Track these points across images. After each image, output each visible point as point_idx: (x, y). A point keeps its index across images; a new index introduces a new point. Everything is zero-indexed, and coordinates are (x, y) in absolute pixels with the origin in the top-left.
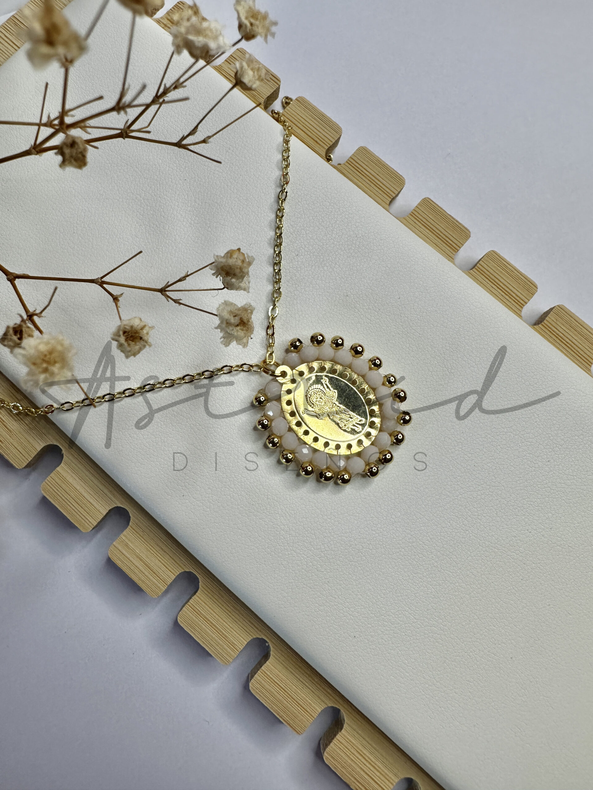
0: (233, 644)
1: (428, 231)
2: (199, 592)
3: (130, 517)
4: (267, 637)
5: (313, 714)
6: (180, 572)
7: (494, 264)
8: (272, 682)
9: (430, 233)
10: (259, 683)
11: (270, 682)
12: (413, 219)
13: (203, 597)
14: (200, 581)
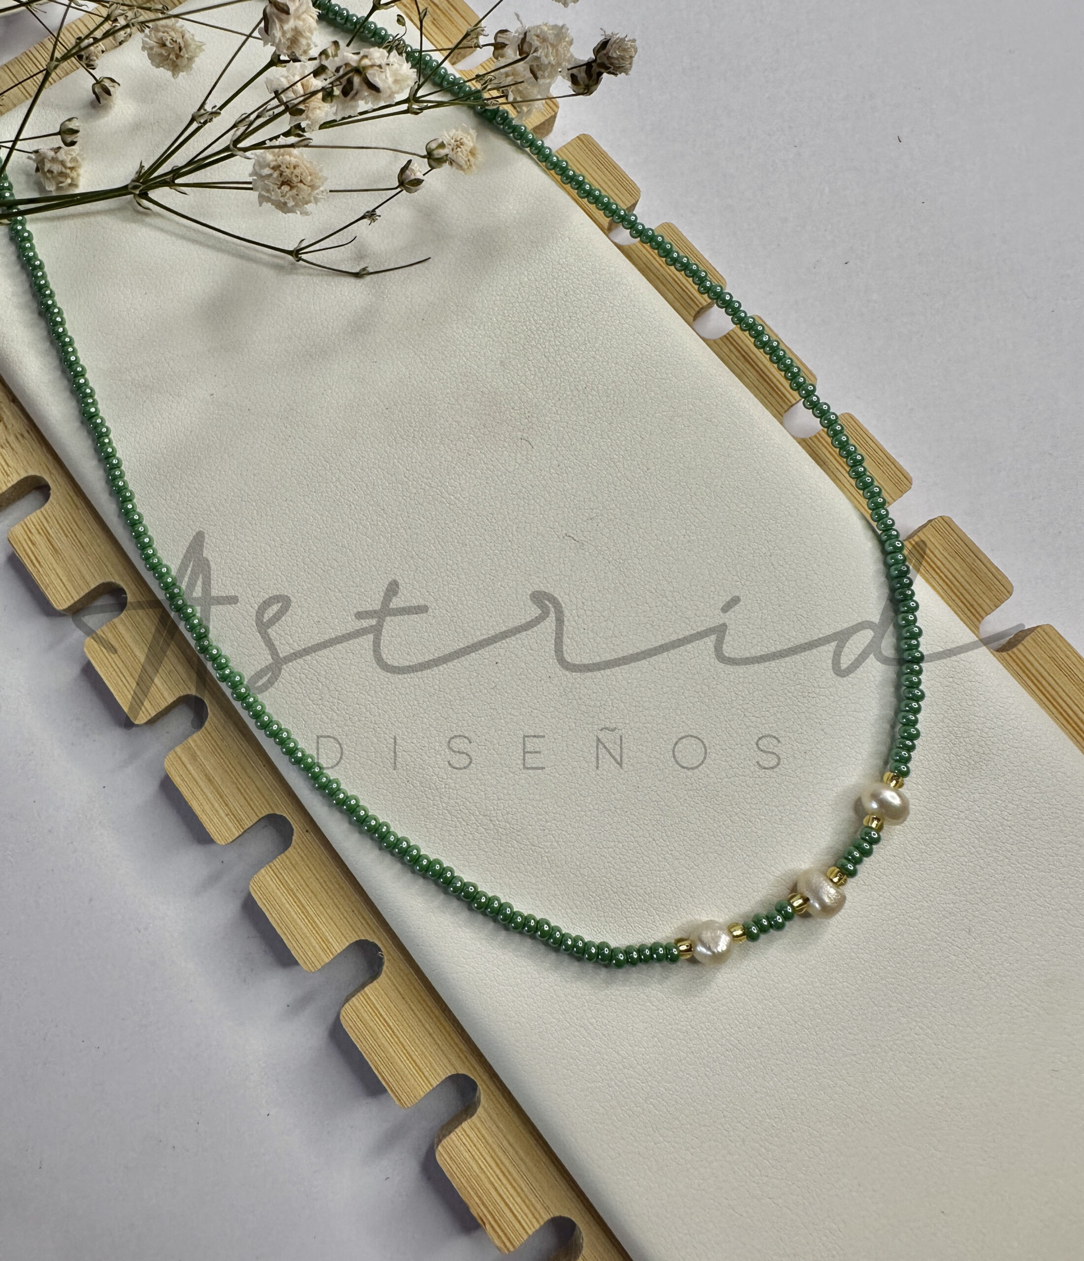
4: (383, 944)
5: (431, 1080)
6: (267, 813)
8: (376, 1015)
10: (356, 1011)
11: (373, 1014)
14: (295, 834)
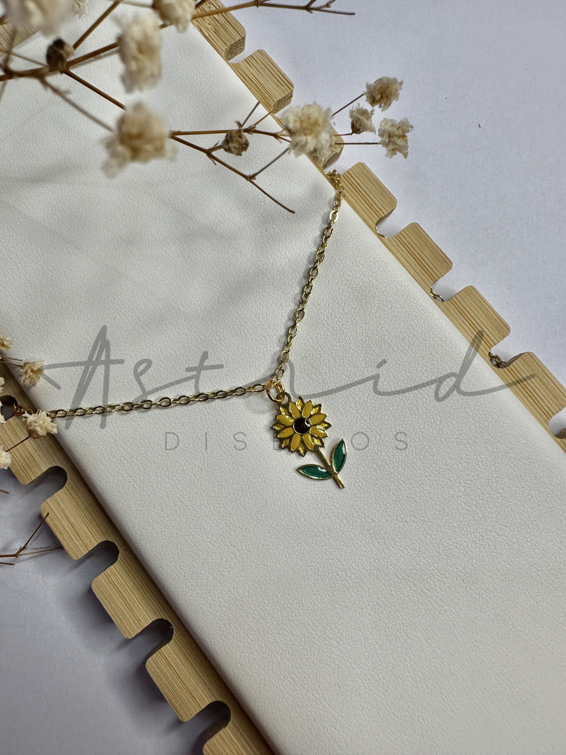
0: (139, 620)
1: (409, 256)
2: (116, 562)
3: (67, 479)
7: (470, 300)
9: (412, 258)
12: (397, 241)
13: (119, 569)
